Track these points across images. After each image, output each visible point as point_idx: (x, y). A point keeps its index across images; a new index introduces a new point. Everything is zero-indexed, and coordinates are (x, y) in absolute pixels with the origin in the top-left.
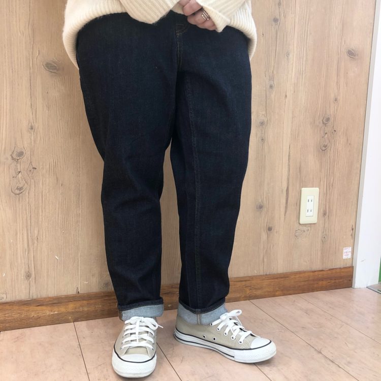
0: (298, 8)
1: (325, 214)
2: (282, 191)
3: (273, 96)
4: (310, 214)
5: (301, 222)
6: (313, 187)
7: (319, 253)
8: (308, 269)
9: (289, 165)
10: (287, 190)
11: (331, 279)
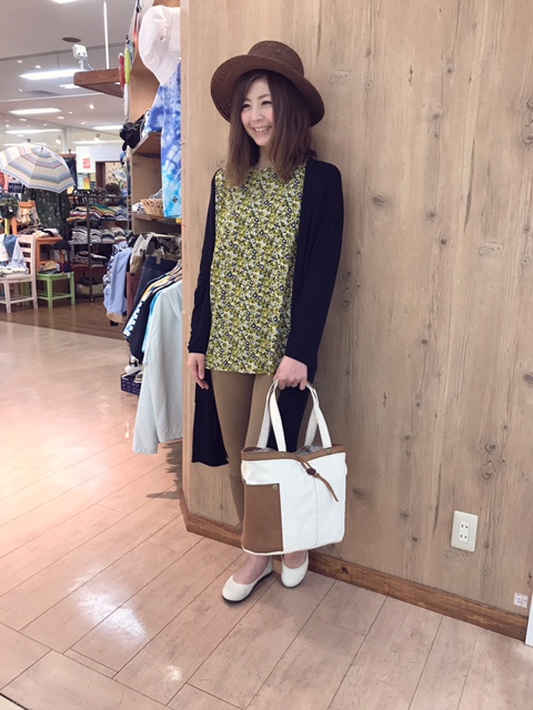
0: (453, 329)
1: (487, 546)
2: (431, 507)
3: (420, 414)
4: (466, 540)
5: (453, 544)
6: (470, 513)
7: (478, 585)
8: (463, 595)
9: (439, 483)
10: (437, 508)
11: (492, 619)
